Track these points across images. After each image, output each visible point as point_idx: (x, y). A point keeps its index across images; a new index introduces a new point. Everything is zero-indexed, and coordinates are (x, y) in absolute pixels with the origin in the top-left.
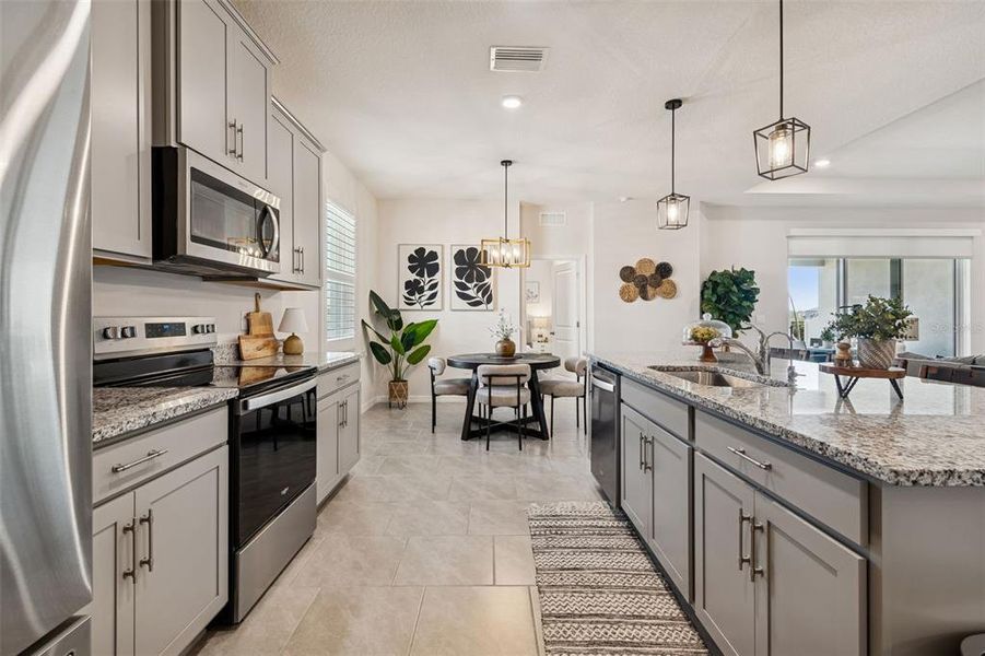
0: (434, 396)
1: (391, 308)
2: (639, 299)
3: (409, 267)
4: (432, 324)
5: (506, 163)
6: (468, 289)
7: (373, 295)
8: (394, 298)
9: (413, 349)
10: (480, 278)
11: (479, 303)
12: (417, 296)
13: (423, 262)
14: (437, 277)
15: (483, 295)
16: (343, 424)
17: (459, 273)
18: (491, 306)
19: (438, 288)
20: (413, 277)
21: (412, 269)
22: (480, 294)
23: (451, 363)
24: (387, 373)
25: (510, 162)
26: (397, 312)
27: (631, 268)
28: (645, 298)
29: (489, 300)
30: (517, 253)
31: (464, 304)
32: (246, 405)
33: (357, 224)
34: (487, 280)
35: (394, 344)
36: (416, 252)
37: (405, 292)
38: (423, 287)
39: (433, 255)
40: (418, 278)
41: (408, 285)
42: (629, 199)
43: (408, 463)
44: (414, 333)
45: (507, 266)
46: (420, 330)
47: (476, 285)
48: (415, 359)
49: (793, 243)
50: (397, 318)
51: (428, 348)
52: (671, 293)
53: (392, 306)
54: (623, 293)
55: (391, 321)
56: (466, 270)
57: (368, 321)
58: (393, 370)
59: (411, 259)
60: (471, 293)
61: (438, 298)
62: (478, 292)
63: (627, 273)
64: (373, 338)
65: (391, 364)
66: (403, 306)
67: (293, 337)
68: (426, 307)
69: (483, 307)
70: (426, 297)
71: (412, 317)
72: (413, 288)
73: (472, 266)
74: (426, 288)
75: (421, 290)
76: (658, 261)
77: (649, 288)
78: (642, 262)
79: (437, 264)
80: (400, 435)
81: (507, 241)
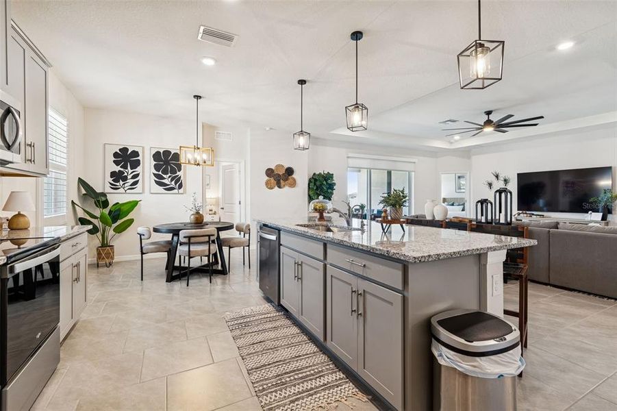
0: (142, 253)
1: (98, 191)
2: (276, 188)
3: (114, 161)
4: (135, 203)
5: (198, 97)
6: (164, 178)
7: (81, 181)
8: (100, 183)
9: (119, 222)
10: (173, 171)
11: (172, 189)
12: (121, 183)
13: (126, 158)
14: (139, 170)
15: (176, 184)
16: (77, 280)
17: (157, 167)
18: (181, 191)
19: (140, 178)
20: (118, 168)
21: (117, 163)
22: (173, 183)
23: (156, 230)
24: (96, 240)
25: (200, 97)
26: (104, 195)
27: (272, 169)
28: (280, 187)
29: (180, 187)
30: (205, 157)
31: (161, 189)
32: (12, 269)
33: (68, 125)
34: (178, 173)
35: (102, 218)
36: (120, 150)
37: (111, 180)
38: (126, 177)
39: (136, 154)
40: (122, 169)
41: (113, 174)
42: (271, 129)
43: (126, 304)
44: (119, 210)
45: (198, 164)
46: (124, 208)
47: (170, 177)
48: (119, 230)
49: (350, 160)
50: (103, 199)
51: (131, 221)
52: (293, 184)
53: (99, 191)
54: (267, 184)
55: (98, 201)
56: (163, 165)
57: (77, 201)
58: (100, 238)
59: (116, 155)
60: (165, 181)
61: (139, 185)
62: (172, 181)
63: (269, 172)
64: (81, 214)
65: (99, 234)
66: (108, 189)
67: (19, 215)
68: (128, 191)
69: (176, 191)
70: (130, 184)
71: (116, 198)
72: (117, 177)
73: (167, 163)
74: (129, 177)
75: (125, 179)
76: (286, 166)
77: (282, 181)
78: (278, 166)
79: (139, 160)
80: (113, 285)
81: (198, 148)
